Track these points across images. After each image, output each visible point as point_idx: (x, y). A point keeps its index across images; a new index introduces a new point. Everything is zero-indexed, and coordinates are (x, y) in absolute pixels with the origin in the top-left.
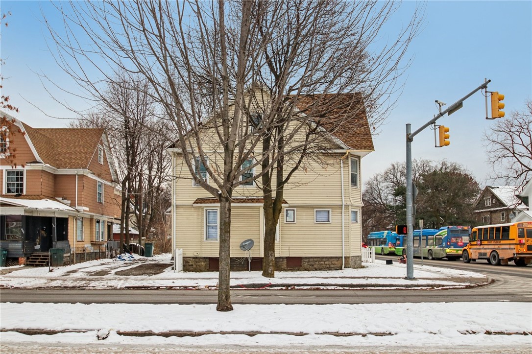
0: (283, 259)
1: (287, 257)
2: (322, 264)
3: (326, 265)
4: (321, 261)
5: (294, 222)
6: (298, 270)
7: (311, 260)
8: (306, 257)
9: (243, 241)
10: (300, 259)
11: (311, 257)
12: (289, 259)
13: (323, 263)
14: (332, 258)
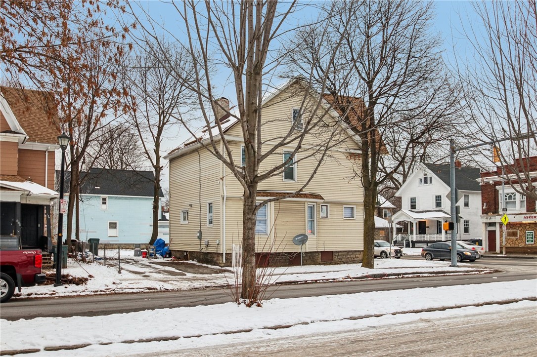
0: (318, 254)
1: (321, 252)
2: (348, 258)
3: (351, 258)
4: (348, 255)
5: (327, 217)
6: (330, 264)
7: (340, 254)
8: (336, 251)
9: (295, 236)
10: (331, 253)
11: (341, 251)
12: (323, 253)
13: (349, 256)
14: (355, 251)
